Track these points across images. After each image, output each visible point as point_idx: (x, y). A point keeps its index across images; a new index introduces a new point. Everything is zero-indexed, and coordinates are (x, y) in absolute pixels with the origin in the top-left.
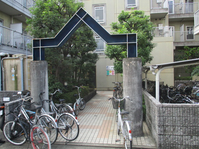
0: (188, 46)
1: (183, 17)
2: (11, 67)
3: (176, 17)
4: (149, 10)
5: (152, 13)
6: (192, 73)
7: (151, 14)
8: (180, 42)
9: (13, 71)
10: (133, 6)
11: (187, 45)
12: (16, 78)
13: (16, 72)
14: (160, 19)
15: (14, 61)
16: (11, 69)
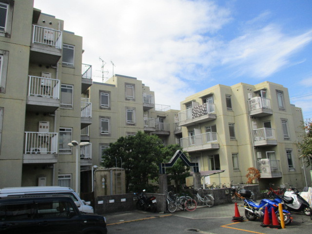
4: (143, 127)
5: (145, 130)
10: (132, 122)
13: (105, 181)
15: (102, 172)
16: (102, 179)
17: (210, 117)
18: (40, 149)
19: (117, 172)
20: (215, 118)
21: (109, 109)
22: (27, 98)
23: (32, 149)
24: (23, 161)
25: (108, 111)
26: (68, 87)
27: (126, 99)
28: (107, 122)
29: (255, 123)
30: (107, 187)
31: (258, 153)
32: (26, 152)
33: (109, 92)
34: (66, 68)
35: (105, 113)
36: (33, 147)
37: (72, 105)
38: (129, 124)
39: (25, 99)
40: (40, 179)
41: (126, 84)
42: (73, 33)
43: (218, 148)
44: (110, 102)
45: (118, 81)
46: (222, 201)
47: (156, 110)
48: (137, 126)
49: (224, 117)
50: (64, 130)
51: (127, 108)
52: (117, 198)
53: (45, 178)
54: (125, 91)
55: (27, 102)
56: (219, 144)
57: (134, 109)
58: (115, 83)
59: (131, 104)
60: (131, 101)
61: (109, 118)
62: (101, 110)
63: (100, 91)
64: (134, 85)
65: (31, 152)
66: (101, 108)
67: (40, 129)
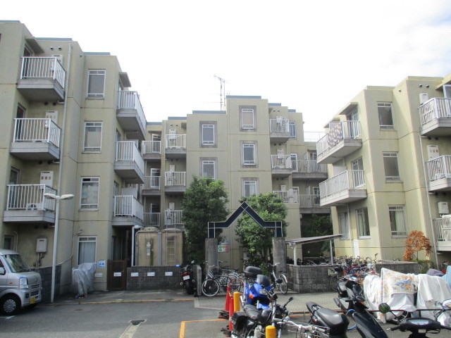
0: (316, 214)
1: (308, 177)
2: (146, 241)
3: (301, 177)
4: (270, 169)
5: (274, 173)
6: (323, 248)
7: (272, 175)
8: (307, 209)
9: (149, 245)
10: (251, 162)
11: (315, 212)
12: (152, 253)
13: (152, 247)
14: (282, 179)
15: (149, 234)
16: (146, 244)
17: (347, 145)
18: (37, 204)
19: (170, 235)
20: (359, 145)
21: (215, 146)
22: (10, 145)
23: (28, 205)
24: (3, 219)
25: (213, 149)
26: (96, 124)
27: (242, 130)
28: (213, 165)
29: (436, 148)
30: (154, 255)
31: (440, 204)
32: (8, 208)
33: (215, 123)
34: (92, 101)
35: (208, 153)
36: (29, 202)
37: (101, 147)
38: (247, 166)
39: (8, 147)
40: (38, 240)
41: (241, 107)
42: (109, 53)
43: (364, 196)
44: (216, 136)
45: (229, 105)
46: (319, 286)
47: (305, 141)
48: (259, 169)
49: (371, 143)
50: (89, 180)
51: (244, 142)
52: (160, 271)
53: (45, 240)
54: (240, 117)
55: (10, 151)
56: (366, 190)
57: (255, 142)
58: (224, 109)
59: (249, 136)
60: (249, 132)
61: (214, 159)
62: (202, 149)
63: (201, 123)
64: (254, 107)
65: (27, 208)
66: (203, 146)
67: (41, 181)
